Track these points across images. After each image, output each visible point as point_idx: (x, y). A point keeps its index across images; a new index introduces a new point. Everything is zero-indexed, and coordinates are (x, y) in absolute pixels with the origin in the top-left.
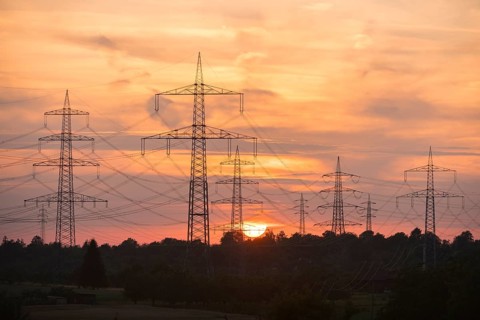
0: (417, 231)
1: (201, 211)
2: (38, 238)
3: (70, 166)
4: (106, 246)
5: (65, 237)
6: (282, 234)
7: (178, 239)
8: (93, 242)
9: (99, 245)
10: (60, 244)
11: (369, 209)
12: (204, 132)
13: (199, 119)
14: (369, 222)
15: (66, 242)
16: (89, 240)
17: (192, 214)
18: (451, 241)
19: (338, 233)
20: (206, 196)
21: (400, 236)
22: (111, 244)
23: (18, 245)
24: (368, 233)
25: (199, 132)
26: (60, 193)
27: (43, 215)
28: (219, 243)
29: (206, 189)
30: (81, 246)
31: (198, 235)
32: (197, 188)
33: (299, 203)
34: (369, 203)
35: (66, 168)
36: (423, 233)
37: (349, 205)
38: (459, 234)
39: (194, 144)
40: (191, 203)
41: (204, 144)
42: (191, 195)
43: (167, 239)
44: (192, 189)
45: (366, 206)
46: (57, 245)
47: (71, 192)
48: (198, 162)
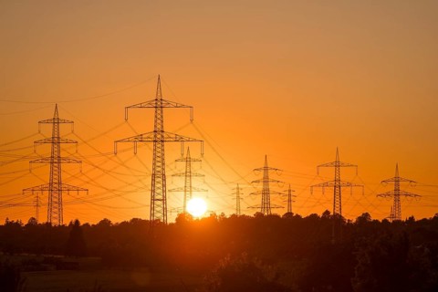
0: (327, 212)
1: (160, 197)
2: (33, 219)
3: (59, 163)
4: (87, 225)
5: (55, 218)
6: (223, 215)
7: (143, 219)
8: (77, 222)
9: (82, 224)
10: (51, 223)
11: (290, 195)
12: (162, 136)
13: (159, 126)
14: (290, 206)
15: (55, 222)
16: (74, 220)
17: (153, 199)
18: (354, 221)
19: (266, 214)
20: (164, 186)
21: (314, 217)
22: (91, 224)
23: (17, 225)
24: (289, 214)
25: (159, 136)
26: (51, 184)
27: (37, 201)
28: (174, 222)
29: (164, 180)
30: (68, 225)
31: (158, 215)
32: (157, 180)
33: (236, 191)
34: (290, 191)
35: (55, 165)
36: (332, 214)
37: (274, 193)
38: (361, 215)
39: (155, 145)
40: (153, 191)
41: (163, 146)
42: (153, 185)
43: (134, 219)
44: (153, 180)
45: (287, 193)
46: (48, 224)
47: (60, 183)
48: (158, 159)
